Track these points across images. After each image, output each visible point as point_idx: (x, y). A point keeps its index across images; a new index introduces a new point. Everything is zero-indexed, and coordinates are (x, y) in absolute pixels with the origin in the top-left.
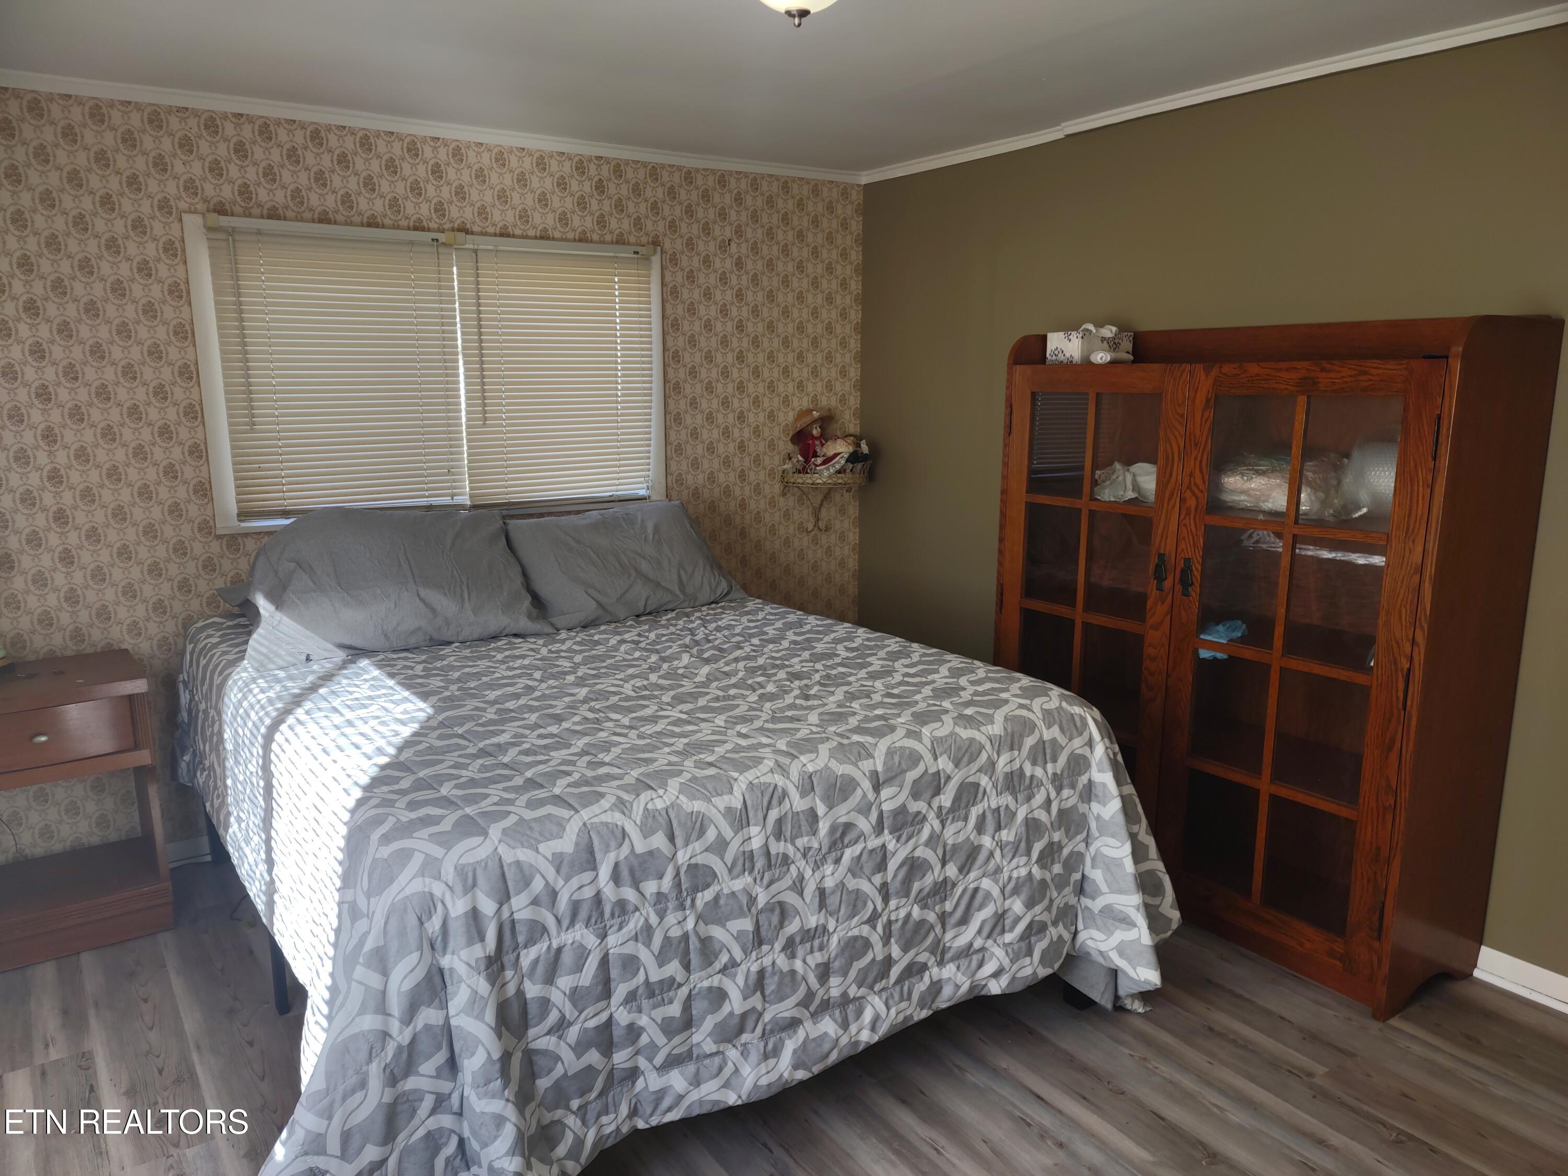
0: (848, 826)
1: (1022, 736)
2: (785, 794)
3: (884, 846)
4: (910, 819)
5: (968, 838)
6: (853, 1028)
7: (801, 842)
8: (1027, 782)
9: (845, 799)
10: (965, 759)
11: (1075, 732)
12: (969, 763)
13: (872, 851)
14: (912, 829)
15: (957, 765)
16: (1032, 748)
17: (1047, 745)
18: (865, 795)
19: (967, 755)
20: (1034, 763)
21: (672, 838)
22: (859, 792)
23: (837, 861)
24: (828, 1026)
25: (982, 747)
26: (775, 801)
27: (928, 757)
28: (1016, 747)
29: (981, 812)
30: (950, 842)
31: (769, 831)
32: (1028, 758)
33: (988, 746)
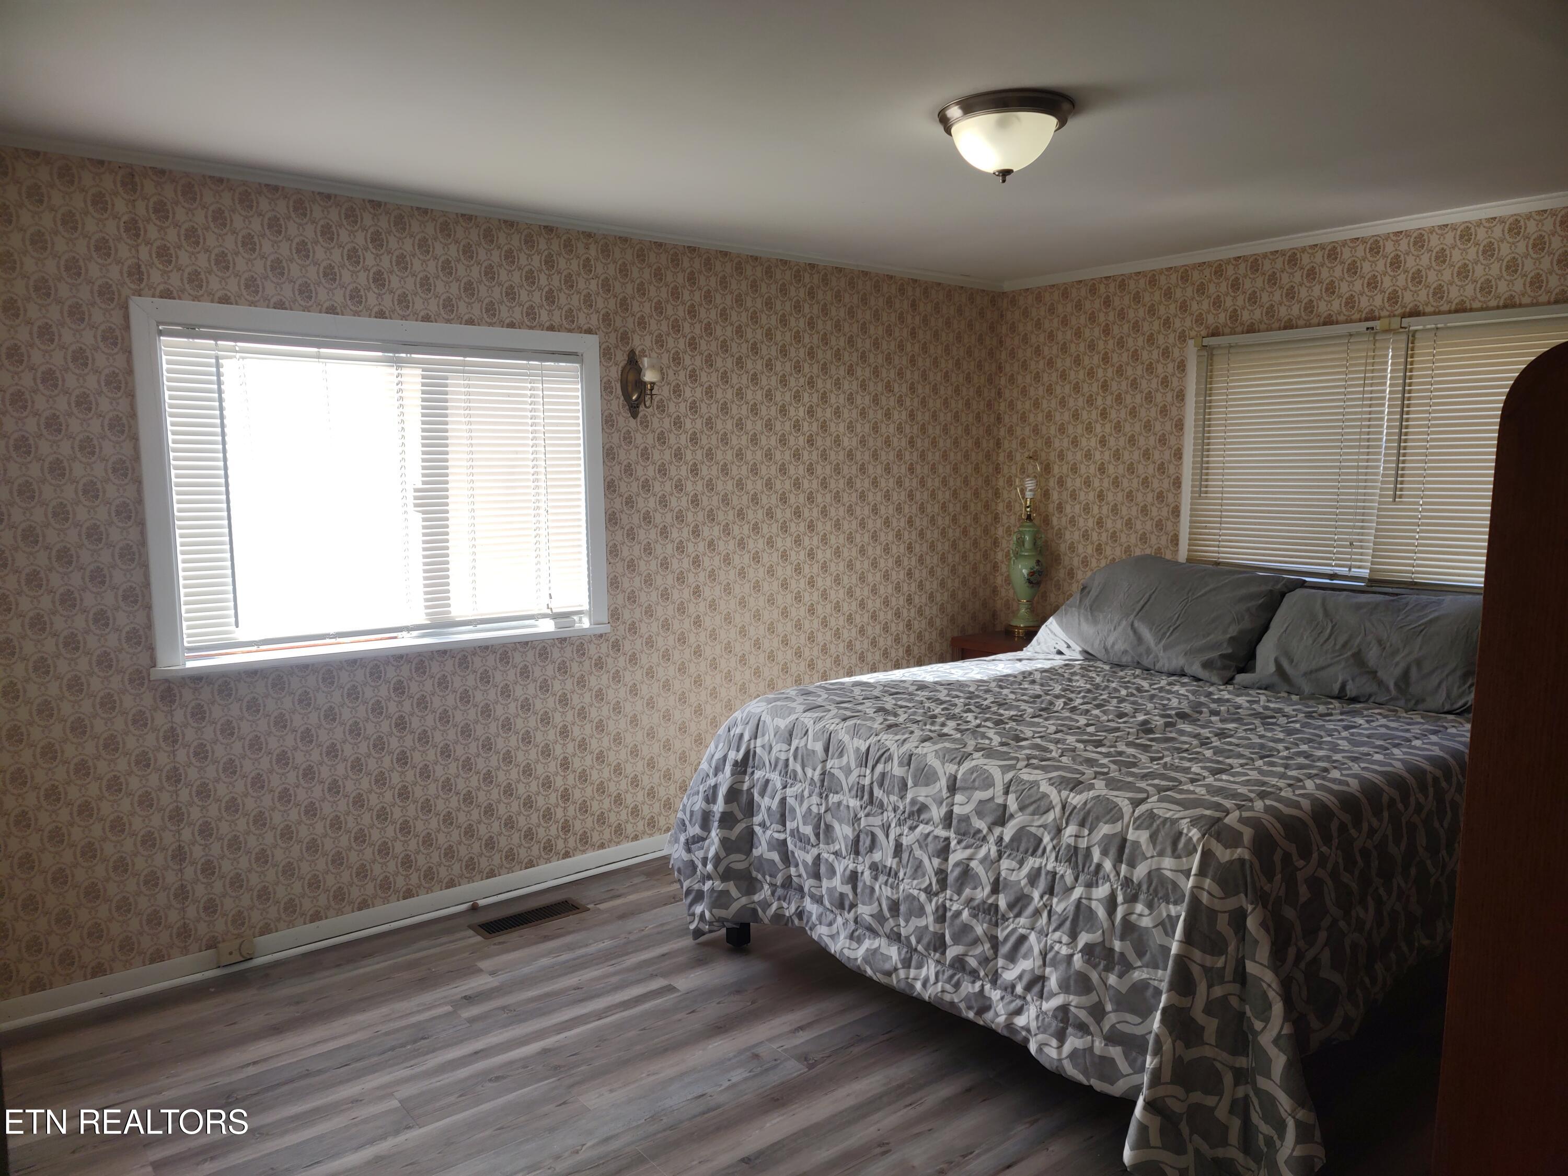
0: (923, 808)
1: (1098, 819)
2: (890, 758)
3: (947, 839)
4: (972, 832)
5: (1019, 881)
6: (913, 973)
7: (894, 798)
8: (1093, 868)
9: (927, 785)
10: (1031, 808)
11: (1169, 850)
12: (1033, 814)
13: (936, 837)
14: (972, 841)
15: (1022, 809)
16: (1105, 836)
17: (1128, 844)
18: (941, 790)
19: (1034, 806)
20: (1105, 853)
21: (827, 750)
22: (938, 784)
23: (913, 828)
24: (893, 953)
25: (1050, 807)
26: (883, 759)
27: (999, 788)
28: (1088, 825)
29: (1037, 866)
30: (1003, 874)
31: (875, 777)
32: (1099, 843)
33: (1058, 809)
